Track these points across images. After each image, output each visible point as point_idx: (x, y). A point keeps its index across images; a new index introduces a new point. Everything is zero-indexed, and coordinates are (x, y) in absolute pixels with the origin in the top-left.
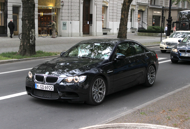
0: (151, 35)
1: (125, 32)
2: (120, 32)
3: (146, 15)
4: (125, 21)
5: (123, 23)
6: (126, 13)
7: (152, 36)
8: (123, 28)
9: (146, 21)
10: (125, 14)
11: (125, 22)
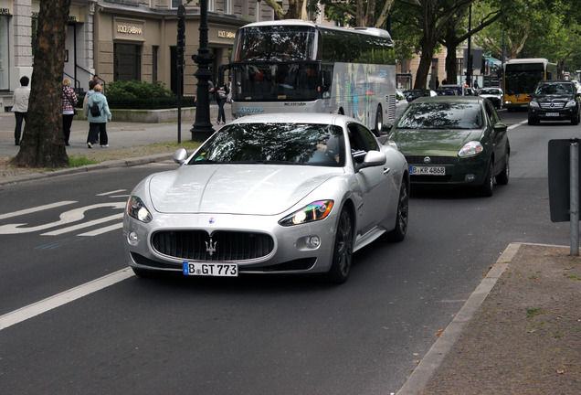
0: (123, 117)
1: (55, 106)
2: (34, 106)
3: (91, 38)
4: (53, 62)
5: (48, 71)
6: (55, 29)
7: (128, 120)
8: (48, 92)
9: (91, 62)
10: (52, 35)
11: (55, 64)
